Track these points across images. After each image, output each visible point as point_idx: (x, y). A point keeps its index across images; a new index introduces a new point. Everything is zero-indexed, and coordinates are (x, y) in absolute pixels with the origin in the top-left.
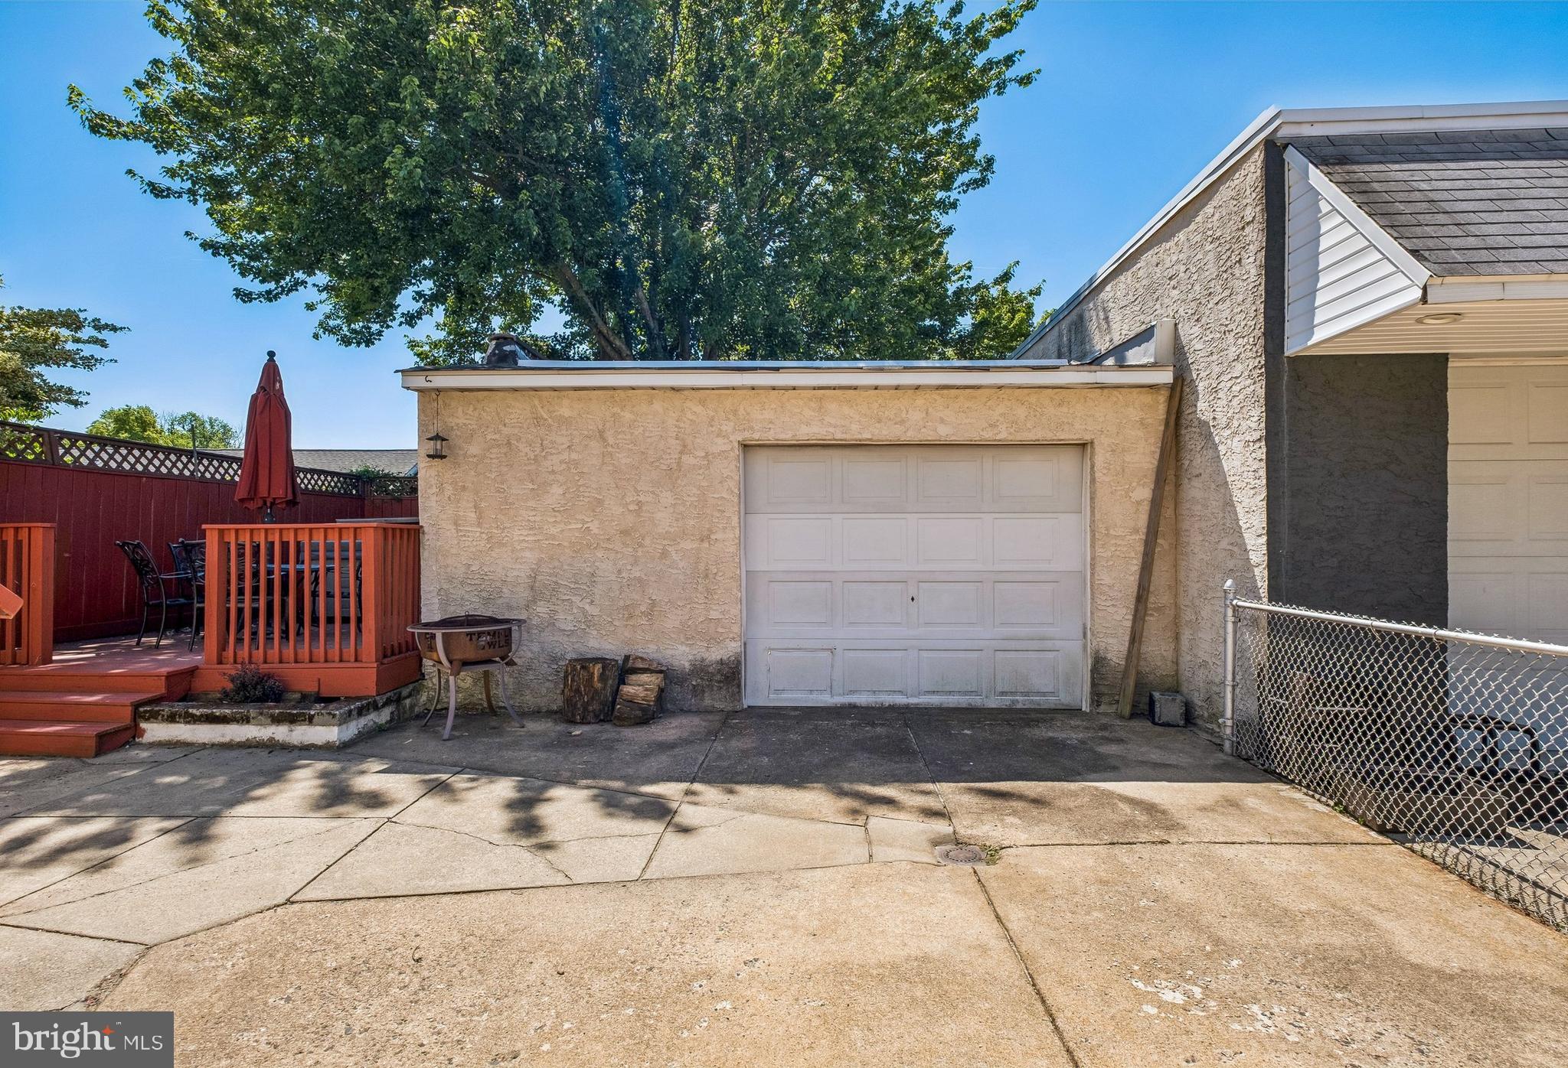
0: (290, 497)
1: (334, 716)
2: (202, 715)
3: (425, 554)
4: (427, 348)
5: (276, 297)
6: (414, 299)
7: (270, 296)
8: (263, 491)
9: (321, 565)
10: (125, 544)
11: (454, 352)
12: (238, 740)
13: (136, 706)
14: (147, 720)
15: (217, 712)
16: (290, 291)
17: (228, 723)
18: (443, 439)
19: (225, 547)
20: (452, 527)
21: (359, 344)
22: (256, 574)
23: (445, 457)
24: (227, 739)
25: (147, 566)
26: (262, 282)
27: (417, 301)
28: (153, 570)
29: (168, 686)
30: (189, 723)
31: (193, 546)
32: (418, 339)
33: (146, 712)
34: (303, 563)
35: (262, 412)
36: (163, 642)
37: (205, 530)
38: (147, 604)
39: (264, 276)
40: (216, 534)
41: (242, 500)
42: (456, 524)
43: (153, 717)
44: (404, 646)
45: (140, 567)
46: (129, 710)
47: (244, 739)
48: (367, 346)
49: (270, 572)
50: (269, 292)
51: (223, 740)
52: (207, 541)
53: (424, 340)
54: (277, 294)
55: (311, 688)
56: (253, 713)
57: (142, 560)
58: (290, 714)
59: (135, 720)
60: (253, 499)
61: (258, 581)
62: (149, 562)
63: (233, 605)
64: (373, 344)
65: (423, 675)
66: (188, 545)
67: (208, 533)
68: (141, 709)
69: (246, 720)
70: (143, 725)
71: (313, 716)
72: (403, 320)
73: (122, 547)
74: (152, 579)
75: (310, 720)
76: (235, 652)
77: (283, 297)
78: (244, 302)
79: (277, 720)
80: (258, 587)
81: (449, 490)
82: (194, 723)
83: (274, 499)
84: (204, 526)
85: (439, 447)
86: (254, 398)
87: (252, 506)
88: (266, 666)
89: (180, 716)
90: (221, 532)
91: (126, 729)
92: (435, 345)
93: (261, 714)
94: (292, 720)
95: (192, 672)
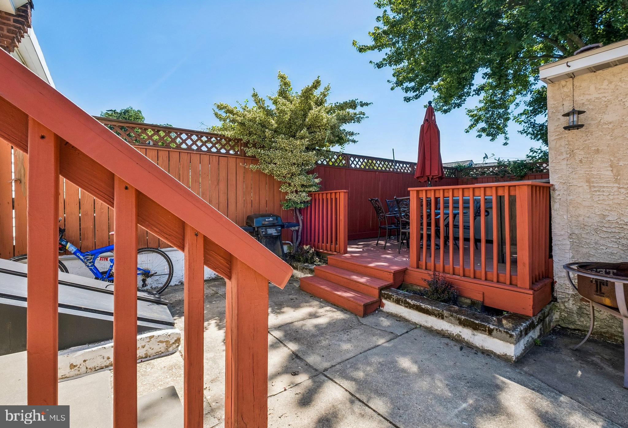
0: (440, 175)
1: (511, 336)
2: (414, 305)
3: (555, 206)
4: (475, 112)
5: (420, 96)
6: (483, 77)
7: (417, 97)
8: (427, 173)
9: (450, 211)
10: (372, 199)
11: (489, 111)
12: (436, 328)
13: (381, 289)
14: (386, 299)
15: (423, 306)
16: (425, 92)
17: (430, 315)
18: (580, 113)
19: (420, 201)
20: (585, 185)
21: (454, 108)
22: (429, 216)
23: (582, 126)
24: (429, 325)
25: (380, 210)
26: (414, 92)
27: (484, 78)
28: (383, 212)
29: (395, 279)
30: (407, 307)
31: (402, 200)
32: (471, 109)
33: (385, 293)
34: (439, 209)
35: (427, 132)
36: (388, 244)
37: (409, 191)
38: (380, 227)
39: (414, 89)
40: (415, 193)
41: (418, 178)
42: (588, 181)
43: (388, 298)
44: (541, 275)
45: (378, 210)
46: (377, 292)
47: (440, 329)
48: (458, 107)
49: (437, 214)
50: (416, 95)
51: (426, 324)
52: (411, 197)
53: (474, 108)
54: (420, 95)
55: (478, 298)
56: (446, 313)
57: (379, 207)
58: (473, 322)
59: (380, 297)
60: (423, 177)
61: (431, 220)
62: (381, 208)
63: (425, 232)
64: (461, 106)
65: (555, 299)
66: (398, 199)
67: (411, 193)
68: (383, 292)
69: (441, 316)
70: (384, 301)
71: (493, 330)
72: (474, 93)
73: (371, 201)
74: (382, 216)
75: (490, 332)
76: (426, 263)
77: (422, 96)
78: (407, 102)
79: (464, 324)
80: (430, 223)
81: (580, 154)
82: (410, 308)
83: (433, 176)
84: (409, 189)
85: (575, 119)
86: (423, 127)
87: (422, 180)
88: (444, 275)
89: (402, 302)
90: (418, 192)
91: (376, 302)
92: (480, 109)
93: (452, 316)
94: (475, 328)
95: (404, 272)
